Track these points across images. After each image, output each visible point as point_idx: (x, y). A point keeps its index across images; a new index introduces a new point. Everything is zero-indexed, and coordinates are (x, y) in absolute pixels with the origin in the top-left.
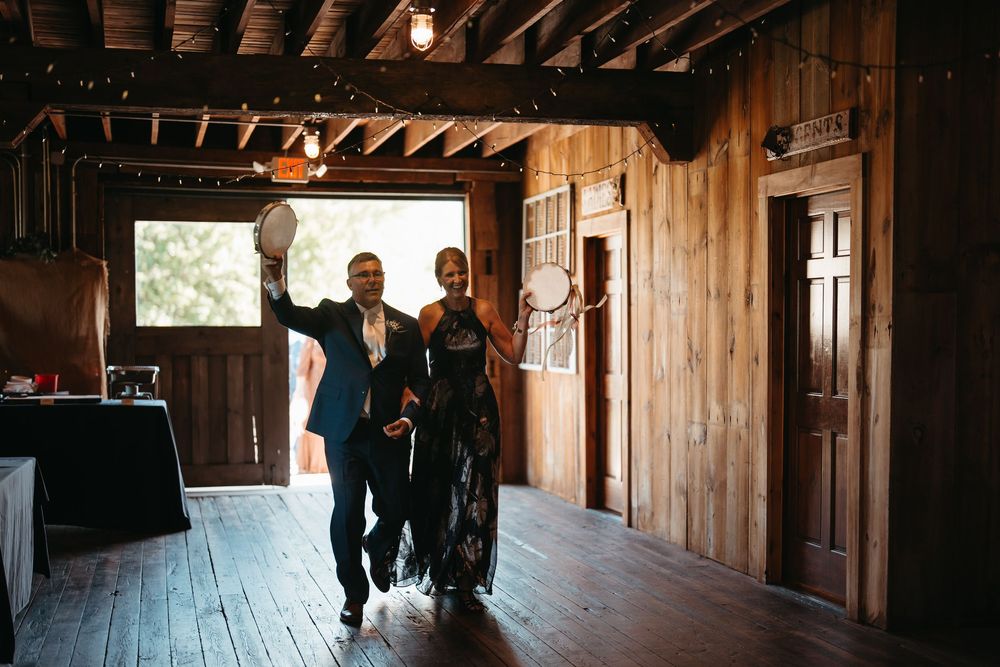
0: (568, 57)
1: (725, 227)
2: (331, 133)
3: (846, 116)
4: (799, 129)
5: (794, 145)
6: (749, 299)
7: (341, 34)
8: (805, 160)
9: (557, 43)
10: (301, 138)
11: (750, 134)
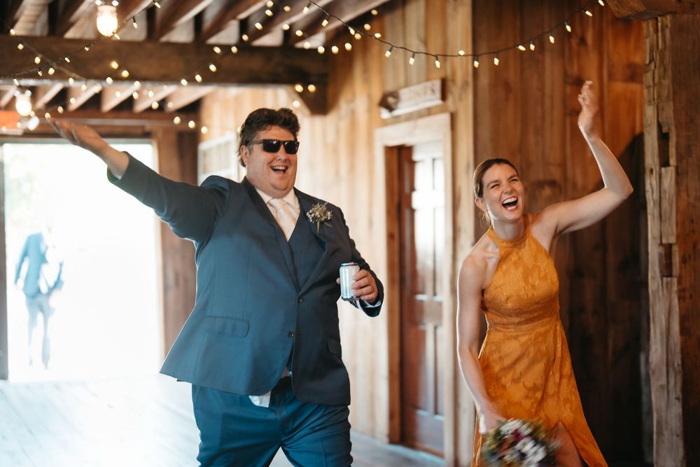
0: (229, 35)
1: (352, 168)
2: (40, 93)
3: (437, 84)
4: (404, 93)
5: (401, 105)
6: (371, 223)
7: (44, 17)
8: (410, 117)
9: (218, 25)
10: (14, 98)
11: (370, 97)
